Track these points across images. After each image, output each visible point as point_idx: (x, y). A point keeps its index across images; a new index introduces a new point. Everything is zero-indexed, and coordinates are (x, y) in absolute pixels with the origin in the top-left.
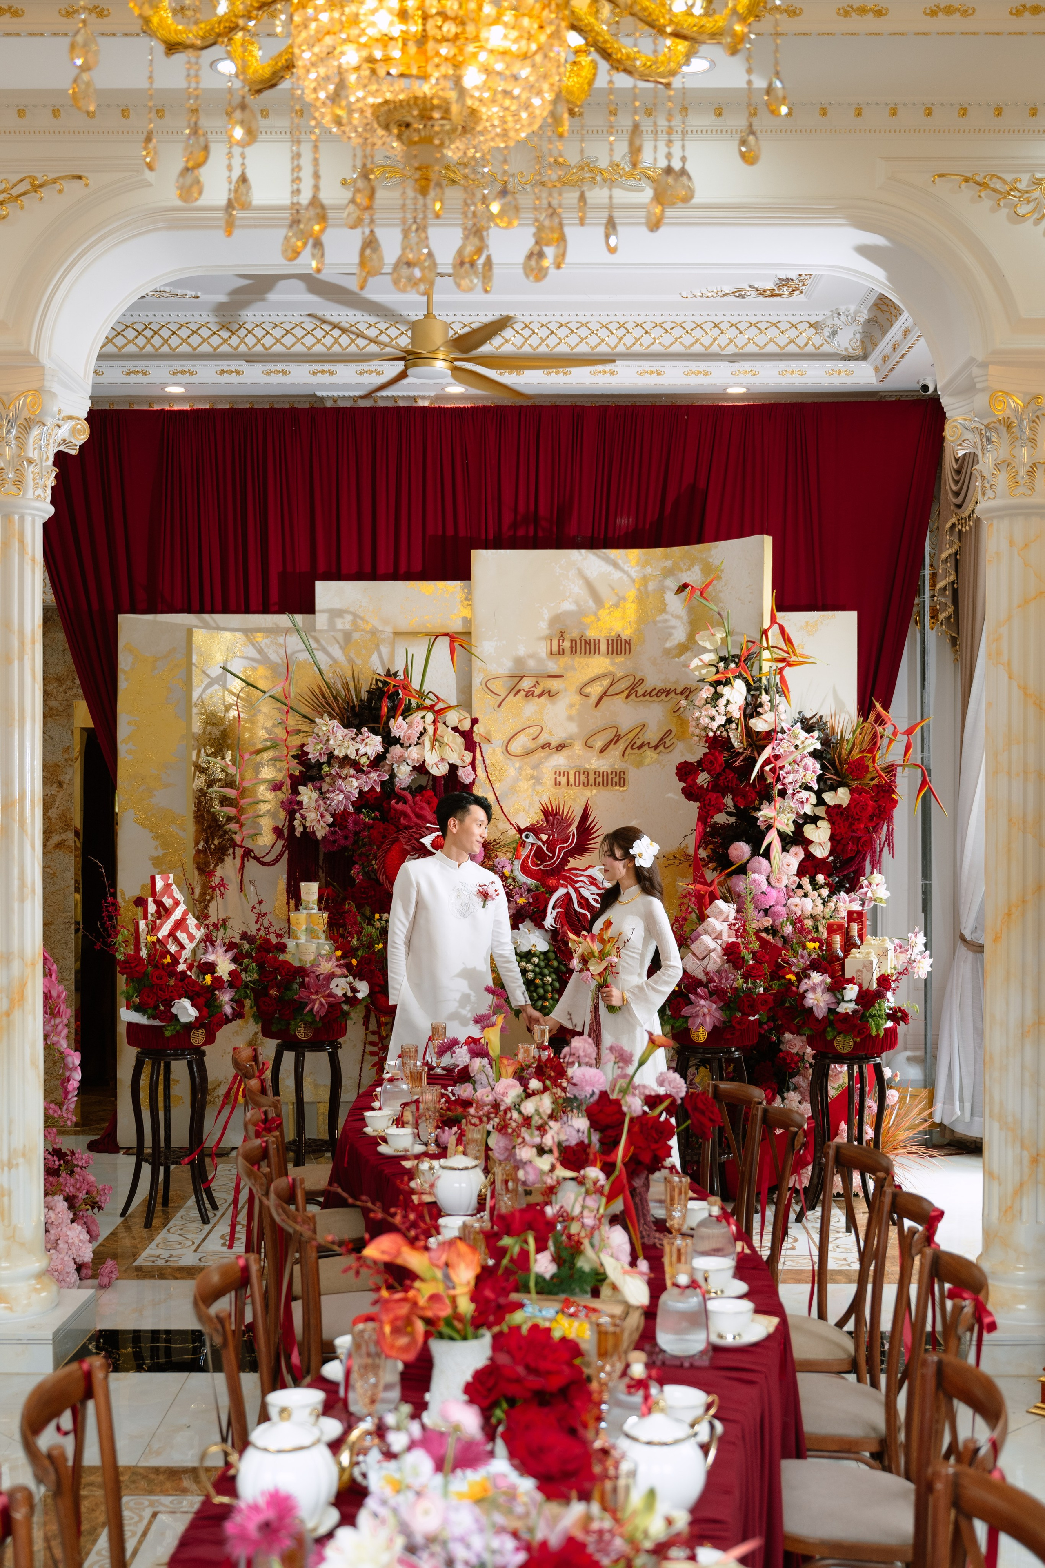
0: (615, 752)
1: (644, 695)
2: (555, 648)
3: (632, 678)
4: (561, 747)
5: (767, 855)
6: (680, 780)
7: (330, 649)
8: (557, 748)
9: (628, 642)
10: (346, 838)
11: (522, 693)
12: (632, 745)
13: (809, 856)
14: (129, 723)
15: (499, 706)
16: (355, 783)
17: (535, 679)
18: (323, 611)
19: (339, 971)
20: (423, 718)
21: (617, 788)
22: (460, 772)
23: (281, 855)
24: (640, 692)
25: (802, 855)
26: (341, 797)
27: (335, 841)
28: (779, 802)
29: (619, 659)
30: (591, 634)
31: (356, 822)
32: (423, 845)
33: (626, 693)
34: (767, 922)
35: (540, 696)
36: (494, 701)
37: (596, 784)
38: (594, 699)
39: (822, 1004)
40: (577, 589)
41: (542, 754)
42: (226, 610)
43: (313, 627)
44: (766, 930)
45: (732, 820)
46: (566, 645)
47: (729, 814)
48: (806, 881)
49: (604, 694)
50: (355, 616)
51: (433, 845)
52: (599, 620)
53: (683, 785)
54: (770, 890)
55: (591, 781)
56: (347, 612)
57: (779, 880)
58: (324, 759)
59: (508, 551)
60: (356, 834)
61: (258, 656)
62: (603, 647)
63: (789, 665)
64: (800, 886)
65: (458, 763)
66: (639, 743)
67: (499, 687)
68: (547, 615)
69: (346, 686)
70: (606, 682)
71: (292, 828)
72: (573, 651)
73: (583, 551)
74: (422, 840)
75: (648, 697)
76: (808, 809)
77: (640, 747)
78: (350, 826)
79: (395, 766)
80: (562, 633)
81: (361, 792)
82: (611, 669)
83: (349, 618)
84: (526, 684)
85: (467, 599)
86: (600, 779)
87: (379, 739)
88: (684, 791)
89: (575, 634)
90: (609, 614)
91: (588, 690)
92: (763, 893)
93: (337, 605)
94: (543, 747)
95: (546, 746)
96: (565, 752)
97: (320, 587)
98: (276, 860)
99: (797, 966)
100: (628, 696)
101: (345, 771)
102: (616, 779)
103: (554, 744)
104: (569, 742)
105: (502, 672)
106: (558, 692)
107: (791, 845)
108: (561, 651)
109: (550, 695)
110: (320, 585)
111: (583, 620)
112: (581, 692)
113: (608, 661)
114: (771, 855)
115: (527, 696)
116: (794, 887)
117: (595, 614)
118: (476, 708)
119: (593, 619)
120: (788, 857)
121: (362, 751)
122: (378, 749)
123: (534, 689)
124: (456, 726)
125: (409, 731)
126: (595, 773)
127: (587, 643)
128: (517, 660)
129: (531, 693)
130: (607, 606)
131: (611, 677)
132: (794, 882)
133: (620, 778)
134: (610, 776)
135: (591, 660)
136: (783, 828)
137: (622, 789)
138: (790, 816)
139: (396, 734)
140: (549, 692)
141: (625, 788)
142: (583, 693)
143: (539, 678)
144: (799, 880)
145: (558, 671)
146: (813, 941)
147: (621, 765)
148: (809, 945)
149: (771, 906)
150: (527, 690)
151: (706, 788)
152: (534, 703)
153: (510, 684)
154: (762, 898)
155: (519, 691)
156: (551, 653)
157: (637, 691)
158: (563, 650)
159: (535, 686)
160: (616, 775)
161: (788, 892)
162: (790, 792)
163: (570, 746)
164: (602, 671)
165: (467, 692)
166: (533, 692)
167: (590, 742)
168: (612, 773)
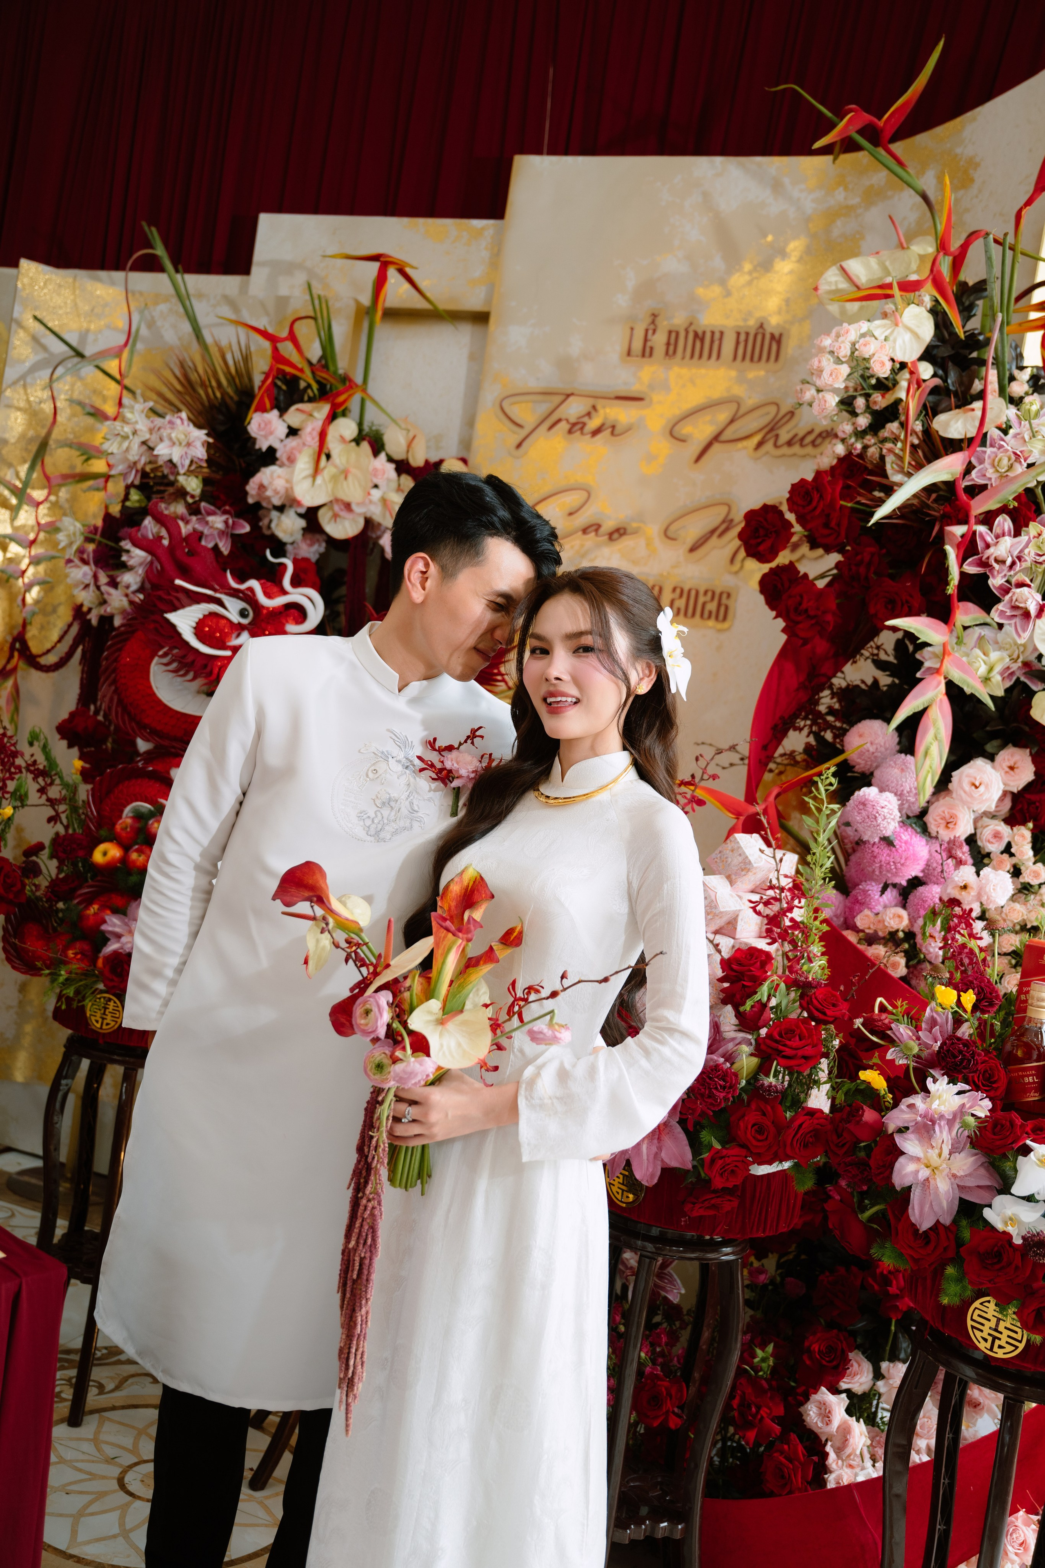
0: (718, 551)
1: (789, 443)
2: (638, 345)
3: (773, 410)
4: (618, 533)
8: (611, 535)
9: (777, 340)
11: (564, 426)
15: (519, 446)
17: (591, 401)
18: (263, 264)
21: (711, 623)
23: (69, 655)
24: (784, 436)
28: (968, 614)
29: (756, 372)
30: (709, 320)
32: (173, 627)
33: (759, 436)
34: (898, 919)
35: (596, 432)
36: (512, 436)
38: (694, 449)
39: (943, 1186)
40: (695, 232)
41: (582, 544)
43: (244, 292)
44: (892, 939)
45: (885, 680)
46: (659, 340)
47: (880, 665)
49: (716, 438)
50: (309, 275)
51: (199, 631)
52: (728, 294)
53: (760, 569)
54: (910, 838)
56: (300, 266)
57: (949, 823)
59: (580, 159)
62: (728, 347)
64: (1008, 850)
67: (527, 413)
68: (631, 281)
70: (723, 416)
72: (671, 349)
73: (718, 160)
74: (172, 617)
75: (796, 449)
79: (270, 512)
80: (654, 316)
82: (739, 391)
83: (300, 278)
84: (574, 409)
85: (496, 252)
88: (763, 585)
89: (679, 320)
90: (750, 283)
91: (686, 429)
92: (887, 841)
93: (288, 253)
94: (585, 531)
95: (593, 528)
96: (626, 542)
97: (266, 223)
100: (760, 444)
102: (712, 606)
103: (608, 525)
104: (634, 525)
105: (533, 384)
106: (629, 429)
107: (993, 736)
108: (648, 350)
109: (612, 433)
110: (266, 221)
111: (700, 291)
112: (673, 433)
113: (733, 373)
114: (920, 748)
115: (570, 432)
116: (995, 848)
117: (723, 282)
118: (476, 443)
119: (716, 290)
120: (978, 768)
121: (163, 451)
122: (200, 453)
123: (586, 419)
124: (399, 455)
125: (293, 442)
126: (674, 590)
127: (699, 337)
128: (565, 364)
129: (579, 426)
130: (747, 267)
131: (734, 407)
132: (997, 835)
133: (719, 605)
134: (701, 599)
135: (703, 371)
136: (971, 685)
137: (720, 626)
138: (994, 655)
139: (263, 445)
140: (613, 427)
141: (726, 625)
142: (675, 434)
143: (597, 398)
144: (1004, 829)
145: (635, 388)
146: (961, 988)
147: (725, 581)
148: (946, 996)
149: (916, 883)
150: (573, 420)
151: (821, 584)
152: (583, 445)
153: (544, 408)
154: (884, 854)
155: (559, 421)
156: (629, 354)
157: (777, 436)
158: (652, 348)
159: (589, 414)
160: (713, 598)
161: (964, 852)
162: (996, 582)
163: (635, 532)
164: (718, 392)
165: (470, 422)
166: (584, 424)
167: (673, 528)
168: (706, 593)
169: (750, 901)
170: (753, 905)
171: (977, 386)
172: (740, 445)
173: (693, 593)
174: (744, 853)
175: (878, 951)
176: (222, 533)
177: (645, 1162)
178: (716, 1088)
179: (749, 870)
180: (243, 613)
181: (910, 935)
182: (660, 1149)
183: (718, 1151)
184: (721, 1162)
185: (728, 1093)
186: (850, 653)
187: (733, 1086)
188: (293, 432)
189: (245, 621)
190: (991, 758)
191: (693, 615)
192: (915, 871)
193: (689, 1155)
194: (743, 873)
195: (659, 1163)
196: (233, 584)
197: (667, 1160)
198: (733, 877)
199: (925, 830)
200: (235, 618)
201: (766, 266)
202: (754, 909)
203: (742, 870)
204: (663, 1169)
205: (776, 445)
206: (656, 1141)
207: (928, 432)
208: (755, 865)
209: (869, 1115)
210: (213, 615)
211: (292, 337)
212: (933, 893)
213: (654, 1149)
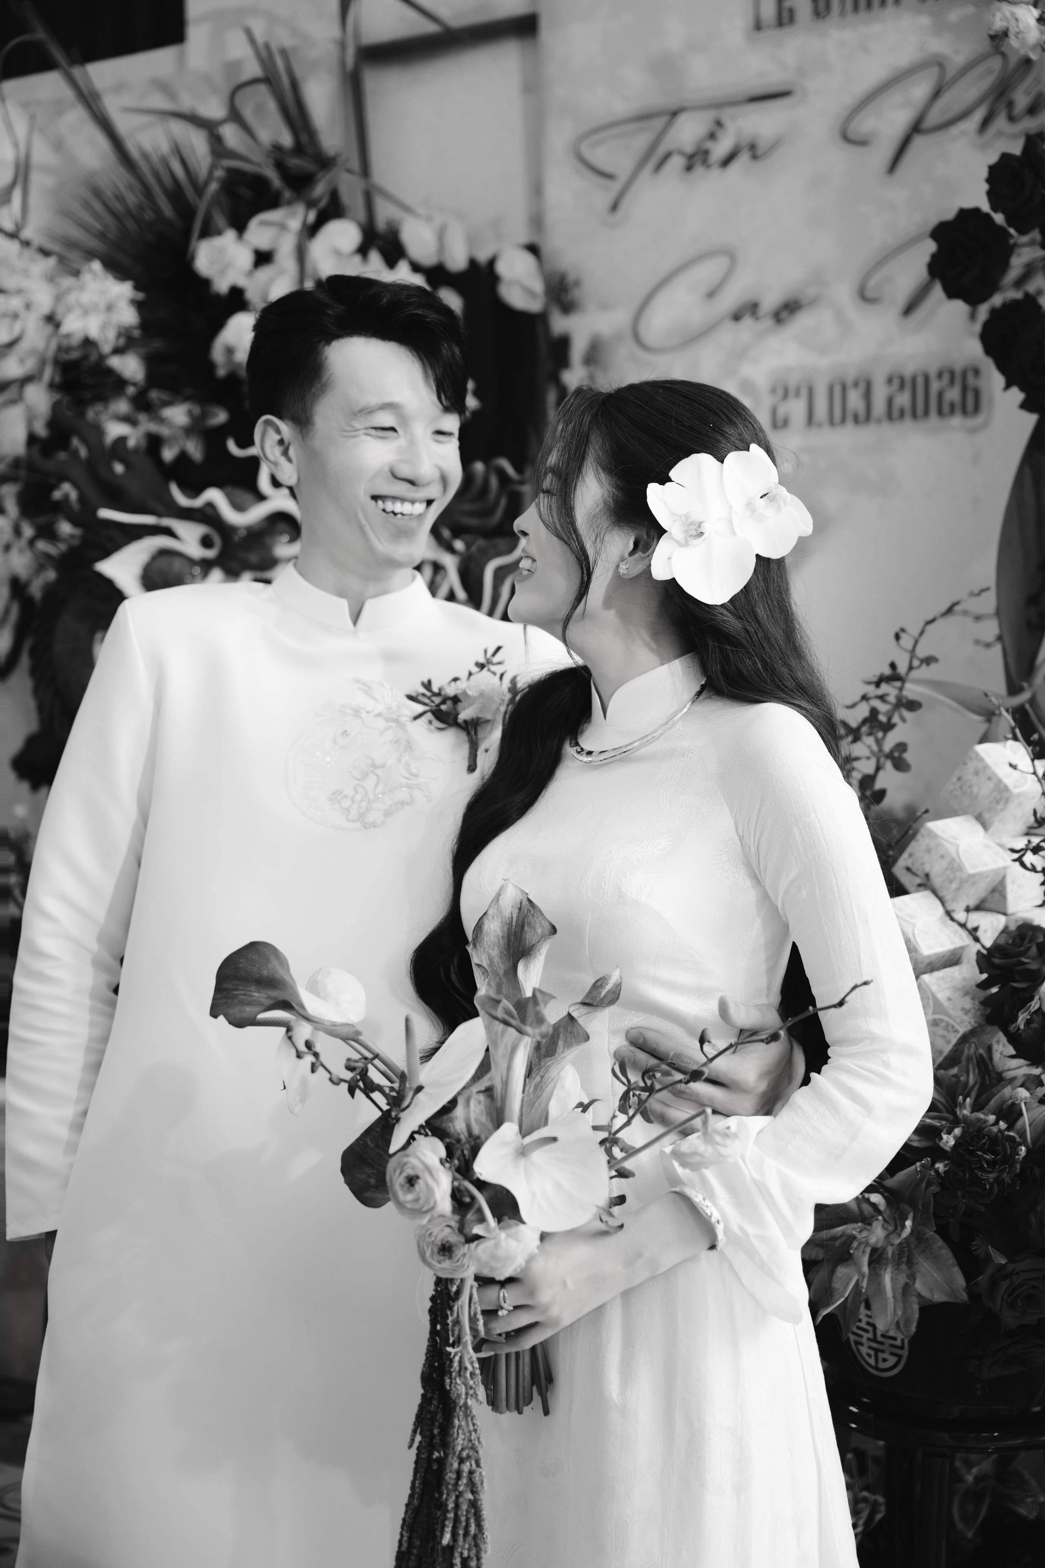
2: (769, 10)
3: (997, 63)
4: (788, 310)
8: (776, 315)
11: (677, 162)
15: (614, 207)
17: (711, 115)
21: (957, 421)
24: (1021, 101)
32: (109, 582)
33: (978, 116)
35: (727, 161)
37: (892, 414)
38: (884, 152)
41: (733, 335)
49: (916, 128)
55: (879, 405)
67: (617, 155)
70: (920, 90)
82: (938, 46)
84: (688, 133)
86: (903, 399)
91: (866, 124)
94: (737, 317)
95: (748, 311)
96: (803, 322)
100: (986, 123)
102: (953, 394)
103: (770, 301)
104: (811, 292)
105: (621, 108)
106: (776, 144)
108: (786, 15)
109: (755, 157)
112: (847, 135)
113: (925, 20)
115: (689, 168)
121: (74, 325)
122: (128, 316)
123: (709, 145)
125: (264, 273)
126: (890, 381)
128: (664, 66)
129: (699, 159)
131: (935, 71)
133: (964, 389)
134: (935, 386)
135: (876, 28)
137: (971, 422)
139: (222, 286)
140: (753, 147)
141: (979, 420)
142: (851, 136)
143: (720, 108)
145: (776, 80)
147: (968, 349)
150: (689, 149)
152: (712, 186)
153: (642, 140)
155: (667, 156)
156: (758, 26)
157: (1010, 104)
158: (791, 11)
159: (712, 136)
160: (952, 381)
163: (814, 302)
164: (905, 57)
165: (537, 189)
166: (706, 153)
167: (872, 283)
168: (940, 375)
169: (1013, 851)
170: (1016, 856)
172: (954, 130)
173: (920, 382)
174: (995, 774)
176: (189, 431)
177: (891, 1301)
178: (981, 1168)
179: (1007, 801)
180: (206, 542)
182: (912, 1277)
183: (1002, 1267)
184: (1005, 1285)
185: (1001, 1171)
187: (1009, 1159)
188: (263, 258)
189: (211, 554)
191: (926, 413)
193: (960, 1281)
194: (1000, 806)
195: (914, 1299)
196: (182, 500)
197: (925, 1293)
198: (986, 816)
200: (195, 550)
202: (1020, 860)
203: (998, 802)
204: (922, 1310)
205: (1011, 119)
206: (904, 1266)
208: (1015, 791)
210: (164, 553)
211: (235, 116)
213: (902, 1279)
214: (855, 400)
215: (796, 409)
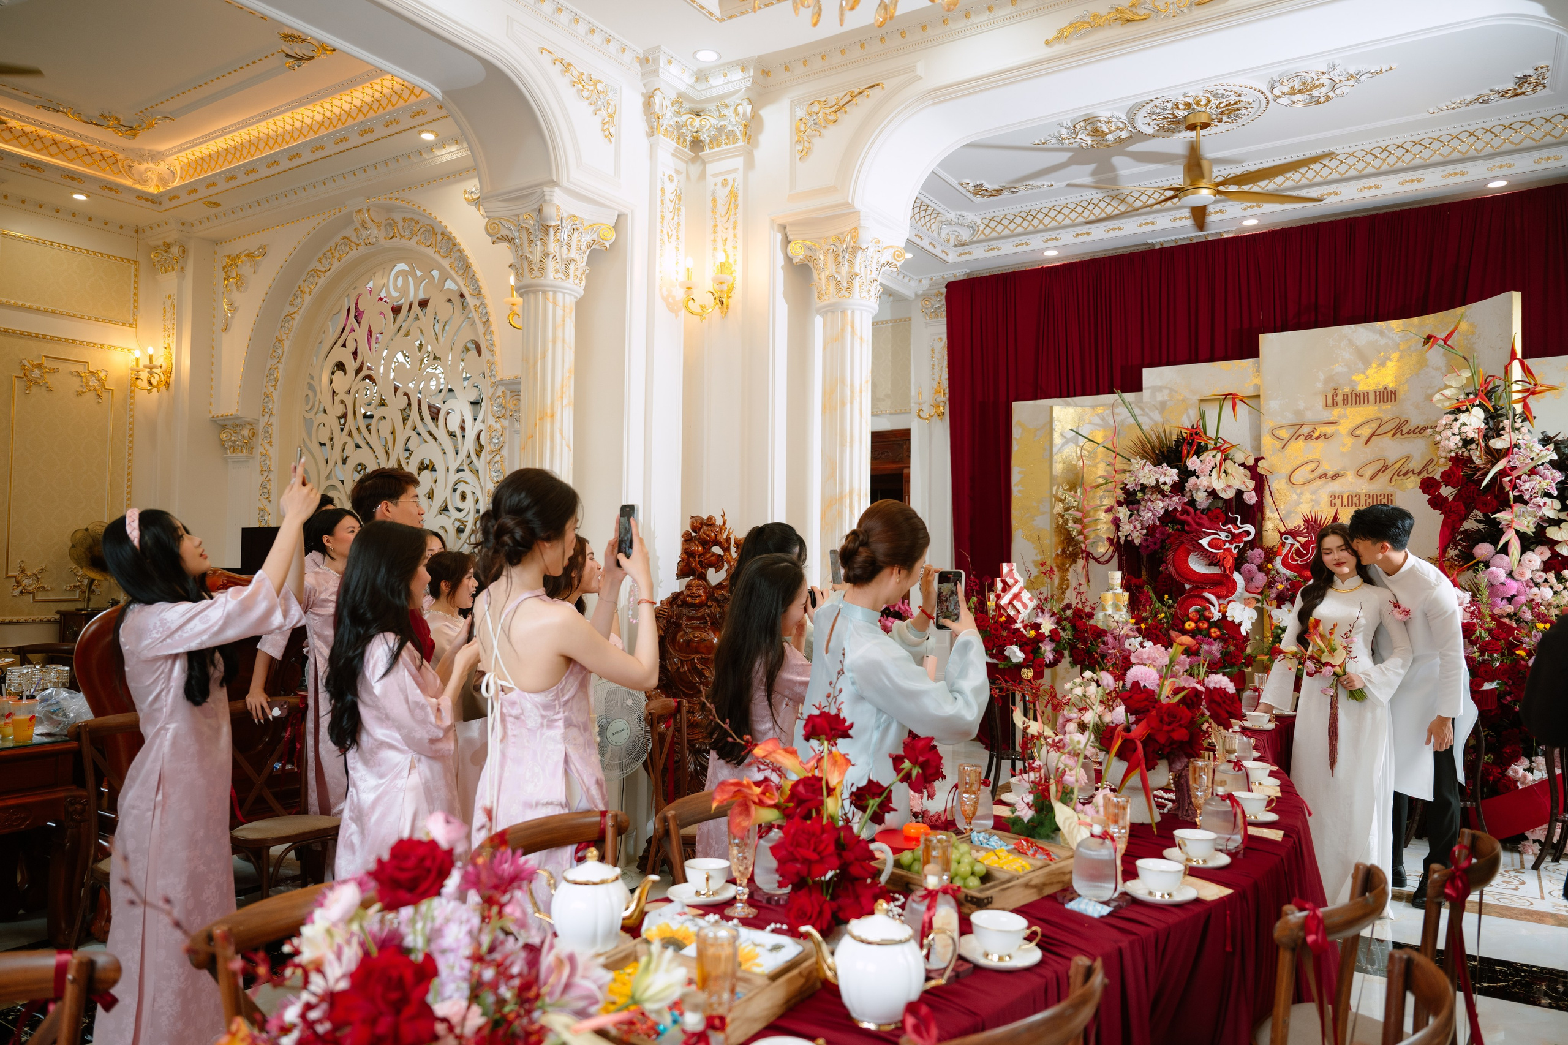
0: (1383, 478)
1: (1408, 433)
2: (1330, 401)
3: (1397, 420)
4: (1335, 477)
5: (1505, 550)
6: (1424, 492)
7: (1151, 414)
8: (1331, 477)
9: (1394, 393)
10: (1155, 544)
11: (1302, 437)
12: (1398, 473)
13: (1555, 555)
14: (1019, 473)
15: (1283, 447)
16: (1161, 504)
17: (1313, 426)
18: (1148, 389)
19: (1131, 634)
20: (1214, 456)
22: (1245, 496)
23: (1112, 557)
24: (1405, 430)
25: (1548, 554)
26: (1150, 514)
27: (1148, 546)
28: (1518, 508)
29: (1388, 406)
30: (1361, 388)
31: (1162, 533)
32: (1201, 545)
33: (1393, 431)
34: (1510, 609)
35: (1317, 438)
36: (1279, 444)
38: (1364, 439)
40: (1347, 355)
41: (1319, 483)
42: (1084, 393)
43: (1141, 400)
44: (1509, 616)
45: (1481, 526)
46: (1340, 399)
48: (1551, 576)
49: (1373, 434)
50: (1171, 390)
51: (1210, 545)
52: (1367, 377)
53: (1427, 497)
54: (1509, 581)
56: (1166, 387)
57: (1523, 575)
58: (1138, 488)
60: (1163, 541)
61: (1100, 422)
62: (1372, 397)
63: (1533, 393)
64: (1546, 580)
65: (1243, 488)
66: (1404, 471)
67: (1284, 434)
68: (1322, 376)
69: (1158, 437)
70: (1374, 425)
71: (1119, 538)
72: (1345, 402)
73: (1352, 326)
75: (1412, 434)
76: (1552, 514)
77: (1405, 474)
78: (1158, 535)
79: (1194, 492)
80: (1335, 389)
81: (1166, 511)
82: (1379, 415)
83: (1166, 392)
84: (1305, 430)
85: (1258, 371)
87: (1175, 471)
88: (1429, 502)
89: (1347, 390)
90: (1376, 372)
91: (1358, 432)
92: (1502, 584)
93: (1159, 383)
94: (1320, 477)
95: (1323, 476)
96: (1340, 480)
97: (1146, 372)
98: (1108, 561)
99: (1528, 644)
100: (1394, 435)
101: (1154, 496)
103: (1331, 473)
104: (1342, 472)
105: (1284, 422)
106: (1332, 435)
107: (1532, 543)
108: (1335, 403)
109: (1325, 438)
110: (1145, 371)
111: (1354, 378)
112: (1352, 434)
113: (1376, 408)
114: (1510, 553)
115: (1306, 439)
116: (1541, 581)
117: (1364, 373)
118: (1263, 449)
119: (1362, 376)
120: (1529, 555)
121: (1162, 480)
122: (1176, 478)
123: (1312, 434)
124: (1242, 461)
125: (1202, 466)
126: (1365, 496)
127: (1358, 395)
128: (1298, 413)
129: (1309, 437)
130: (1374, 365)
131: (1379, 421)
132: (1541, 577)
135: (1361, 408)
136: (1522, 529)
138: (1529, 518)
139: (1192, 469)
140: (1325, 435)
142: (1354, 435)
143: (1315, 425)
144: (1543, 574)
145: (1332, 419)
146: (1545, 623)
147: (1389, 489)
148: (1541, 626)
149: (1513, 596)
150: (1306, 434)
151: (1450, 499)
152: (1312, 444)
153: (1292, 431)
154: (1502, 588)
155: (1299, 435)
156: (1326, 405)
157: (1401, 431)
158: (1337, 402)
159: (1313, 431)
161: (1532, 584)
162: (1526, 497)
163: (1344, 475)
164: (1372, 416)
165: (1257, 439)
166: (1311, 436)
167: (1360, 471)
171: (1501, 425)
172: (1385, 435)
173: (1375, 496)
175: (1506, 620)
181: (1515, 614)
186: (1465, 518)
188: (1202, 462)
190: (1533, 551)
192: (1514, 592)
199: (1513, 578)
200: (1224, 538)
201: (1383, 364)
205: (1401, 434)
207: (1487, 446)
209: (1522, 662)
212: (1522, 599)
214: (1355, 500)
215: (1338, 502)
